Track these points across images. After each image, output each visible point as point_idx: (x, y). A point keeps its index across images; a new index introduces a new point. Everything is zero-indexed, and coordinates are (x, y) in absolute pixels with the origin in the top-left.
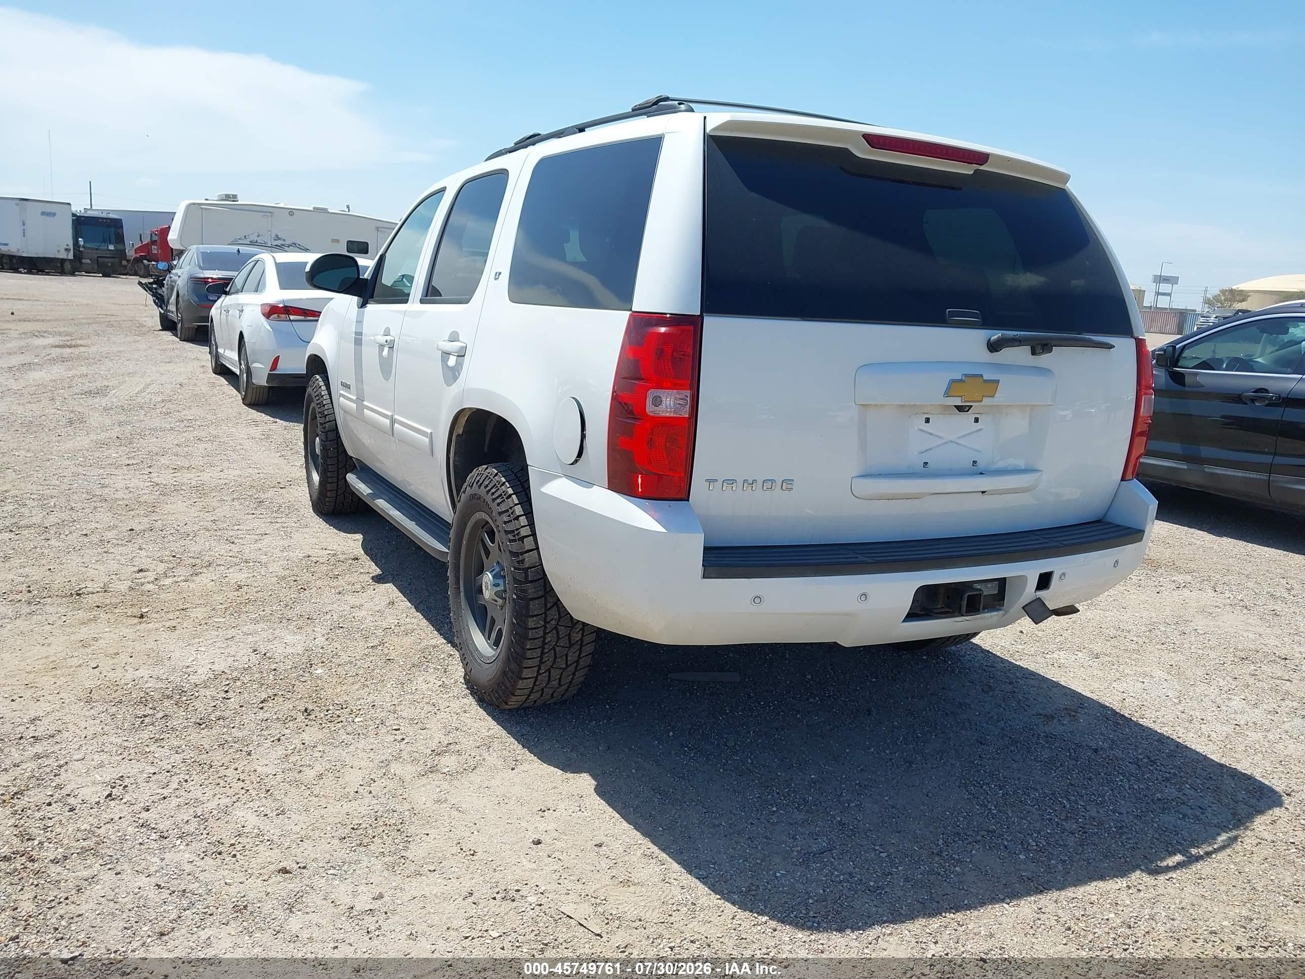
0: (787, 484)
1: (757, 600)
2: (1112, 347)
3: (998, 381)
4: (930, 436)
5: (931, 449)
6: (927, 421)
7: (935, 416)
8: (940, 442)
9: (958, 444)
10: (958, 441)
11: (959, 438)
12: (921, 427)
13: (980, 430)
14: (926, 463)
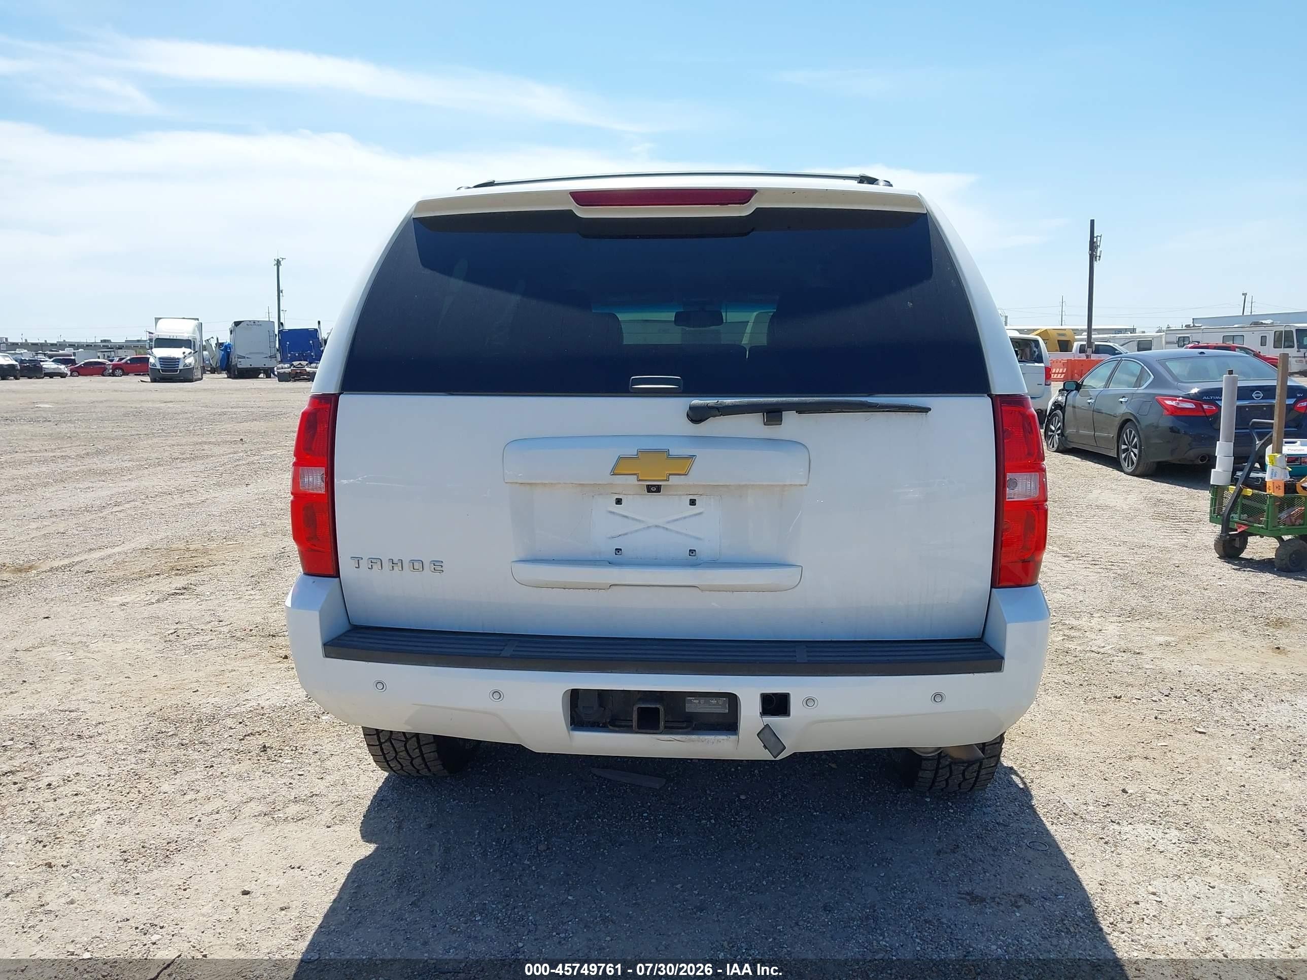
0: (437, 566)
1: (380, 686)
2: (926, 410)
3: (692, 457)
4: (626, 519)
5: (626, 534)
6: (619, 501)
7: (630, 497)
8: (641, 526)
9: (667, 529)
10: (667, 526)
11: (668, 522)
12: (611, 509)
13: (700, 514)
14: (618, 550)
